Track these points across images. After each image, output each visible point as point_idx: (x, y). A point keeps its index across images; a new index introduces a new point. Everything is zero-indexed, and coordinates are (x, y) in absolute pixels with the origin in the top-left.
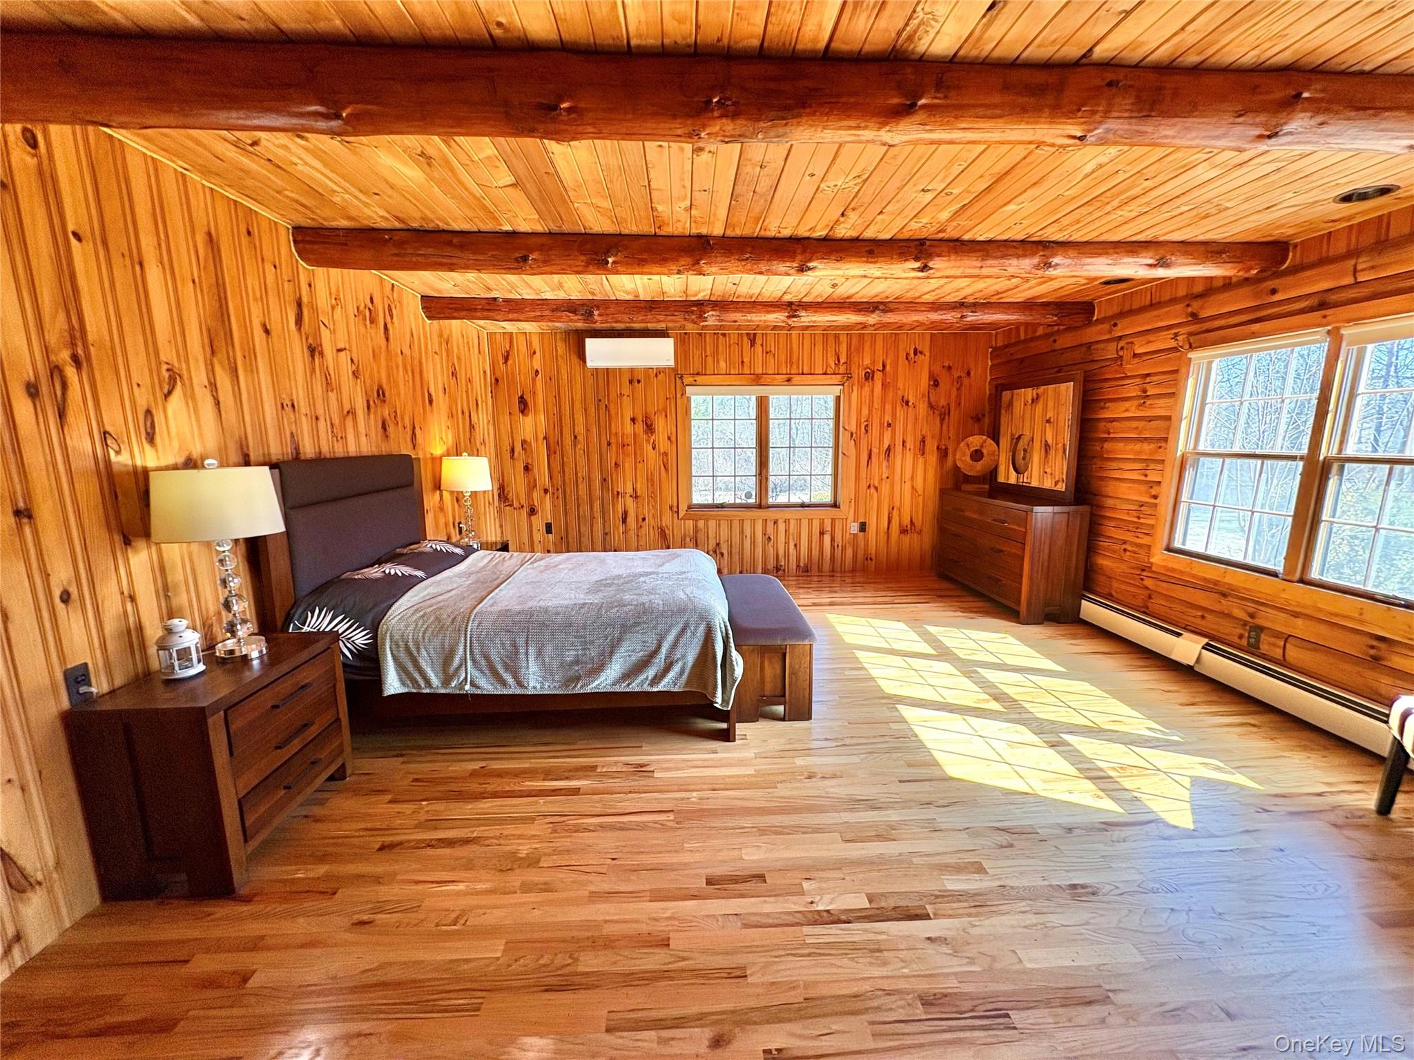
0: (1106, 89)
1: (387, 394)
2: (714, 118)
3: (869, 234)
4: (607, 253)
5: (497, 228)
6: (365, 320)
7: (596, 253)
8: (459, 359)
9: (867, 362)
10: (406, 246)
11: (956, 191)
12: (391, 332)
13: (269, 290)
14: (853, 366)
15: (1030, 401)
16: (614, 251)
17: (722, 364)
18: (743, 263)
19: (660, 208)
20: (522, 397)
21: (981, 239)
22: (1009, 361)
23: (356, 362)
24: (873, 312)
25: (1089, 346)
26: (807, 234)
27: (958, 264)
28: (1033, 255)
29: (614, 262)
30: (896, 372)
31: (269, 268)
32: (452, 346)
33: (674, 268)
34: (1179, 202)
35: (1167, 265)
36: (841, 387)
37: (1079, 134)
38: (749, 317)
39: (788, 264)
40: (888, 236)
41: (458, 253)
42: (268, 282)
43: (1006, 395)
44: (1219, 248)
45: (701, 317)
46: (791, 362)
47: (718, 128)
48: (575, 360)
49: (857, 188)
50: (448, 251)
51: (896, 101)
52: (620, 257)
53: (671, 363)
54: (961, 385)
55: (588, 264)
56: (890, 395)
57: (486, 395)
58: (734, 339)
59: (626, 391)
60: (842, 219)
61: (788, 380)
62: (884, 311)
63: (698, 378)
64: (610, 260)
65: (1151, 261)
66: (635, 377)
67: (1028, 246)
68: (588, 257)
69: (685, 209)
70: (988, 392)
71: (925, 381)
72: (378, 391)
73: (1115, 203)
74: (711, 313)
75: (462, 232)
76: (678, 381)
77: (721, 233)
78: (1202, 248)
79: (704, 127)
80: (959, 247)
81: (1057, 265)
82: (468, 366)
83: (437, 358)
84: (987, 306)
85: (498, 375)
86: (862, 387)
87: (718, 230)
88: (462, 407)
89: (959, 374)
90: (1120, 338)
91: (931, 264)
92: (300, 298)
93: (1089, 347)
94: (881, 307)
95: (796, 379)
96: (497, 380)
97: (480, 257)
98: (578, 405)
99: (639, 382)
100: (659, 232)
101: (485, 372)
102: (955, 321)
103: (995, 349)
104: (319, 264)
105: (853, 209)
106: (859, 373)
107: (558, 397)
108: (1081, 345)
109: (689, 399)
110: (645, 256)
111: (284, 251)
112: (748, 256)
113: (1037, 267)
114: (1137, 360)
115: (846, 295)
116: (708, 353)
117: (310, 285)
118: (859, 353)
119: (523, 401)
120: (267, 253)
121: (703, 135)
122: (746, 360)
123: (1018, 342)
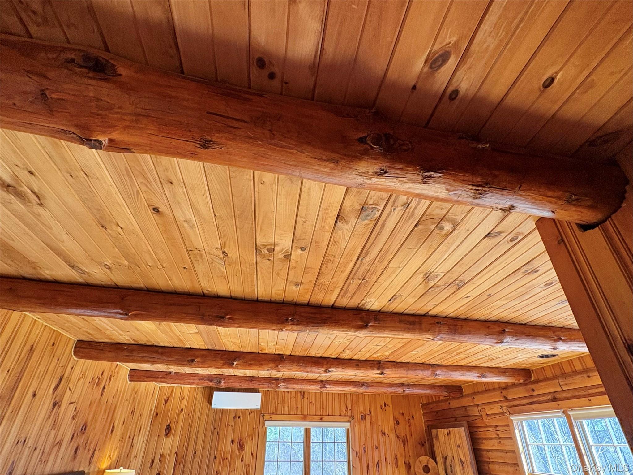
0: (437, 324)
1: (87, 429)
2: (289, 325)
3: (356, 357)
4: (234, 360)
5: (183, 346)
6: (94, 385)
7: (229, 360)
8: (139, 402)
9: (361, 409)
10: (133, 352)
11: (390, 346)
12: (106, 390)
13: (48, 373)
14: (354, 412)
15: (447, 434)
16: (238, 359)
17: (286, 408)
18: (299, 367)
19: (262, 344)
20: (169, 425)
21: (404, 362)
22: (431, 412)
23: (77, 410)
24: (361, 387)
25: (466, 407)
26: (328, 356)
27: (396, 372)
28: (428, 369)
29: (237, 364)
30: (376, 415)
31: (55, 360)
32: (137, 396)
33: (266, 368)
34: (479, 354)
35: (486, 377)
36: (349, 424)
37: (432, 338)
38: (301, 387)
39: (320, 369)
40: (364, 359)
41: (160, 357)
42: (50, 368)
43: (434, 431)
44: (503, 370)
45: (277, 386)
46: (323, 409)
47: (290, 328)
48: (206, 403)
49: (349, 343)
50: (155, 355)
51: (360, 323)
52: (240, 362)
53: (259, 407)
54: (410, 424)
55: (224, 364)
56: (375, 429)
57: (147, 425)
58: (293, 395)
59: (231, 423)
60: (343, 352)
61: (321, 419)
62: (367, 386)
63: (273, 416)
64: (235, 363)
65: (478, 375)
66: (237, 415)
67: (425, 366)
68: (224, 361)
69: (274, 345)
70: (425, 429)
71: (392, 422)
72: (83, 427)
73: (455, 353)
74: (282, 384)
75: (164, 347)
76: (262, 418)
77: (289, 354)
78: (497, 370)
79: (284, 327)
80: (396, 364)
81: (439, 374)
82: (143, 406)
83: (126, 403)
84: (414, 385)
85: (159, 412)
86: (360, 423)
87: (288, 353)
88: (130, 433)
89: (408, 418)
90: (478, 405)
91: (384, 372)
92: (63, 376)
93: (466, 409)
94: (365, 384)
95: (326, 418)
96: (157, 414)
97: (170, 359)
98: (201, 432)
99: (239, 417)
100: (260, 352)
101: (151, 409)
102: (401, 392)
103: (423, 405)
104: (82, 357)
105: (348, 349)
106: (358, 416)
107: (190, 426)
108: (463, 407)
109: (266, 429)
110: (253, 362)
111: (67, 352)
112: (301, 364)
113: (431, 375)
114: (489, 418)
115: (348, 379)
116: (279, 402)
117: (72, 368)
118: (357, 404)
119: (169, 428)
120: (58, 353)
121: (284, 330)
122: (299, 406)
123: (433, 402)
